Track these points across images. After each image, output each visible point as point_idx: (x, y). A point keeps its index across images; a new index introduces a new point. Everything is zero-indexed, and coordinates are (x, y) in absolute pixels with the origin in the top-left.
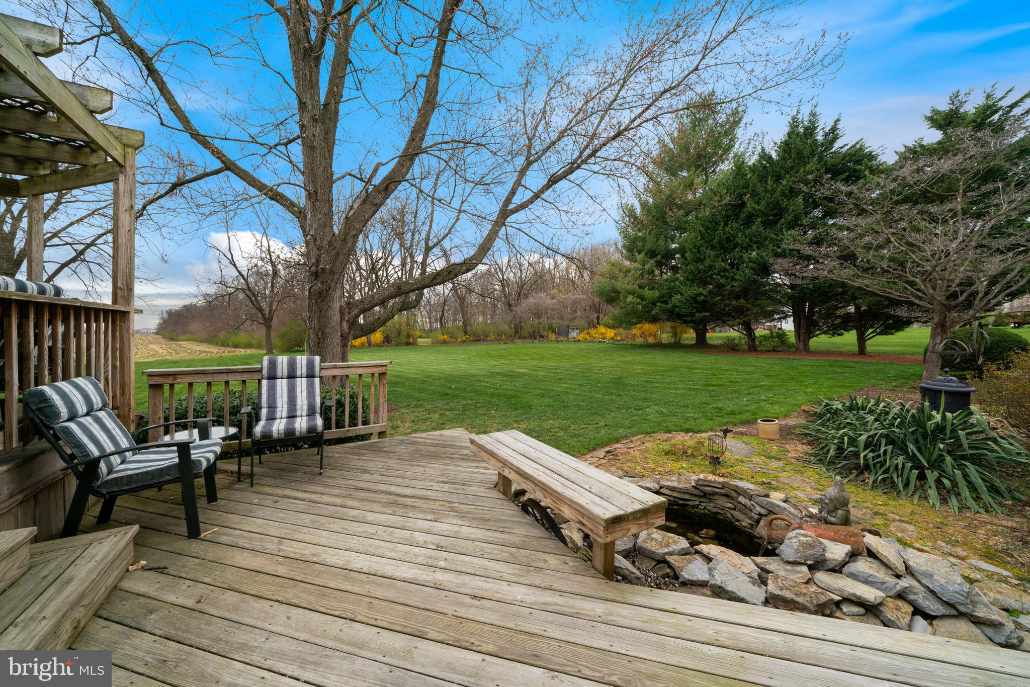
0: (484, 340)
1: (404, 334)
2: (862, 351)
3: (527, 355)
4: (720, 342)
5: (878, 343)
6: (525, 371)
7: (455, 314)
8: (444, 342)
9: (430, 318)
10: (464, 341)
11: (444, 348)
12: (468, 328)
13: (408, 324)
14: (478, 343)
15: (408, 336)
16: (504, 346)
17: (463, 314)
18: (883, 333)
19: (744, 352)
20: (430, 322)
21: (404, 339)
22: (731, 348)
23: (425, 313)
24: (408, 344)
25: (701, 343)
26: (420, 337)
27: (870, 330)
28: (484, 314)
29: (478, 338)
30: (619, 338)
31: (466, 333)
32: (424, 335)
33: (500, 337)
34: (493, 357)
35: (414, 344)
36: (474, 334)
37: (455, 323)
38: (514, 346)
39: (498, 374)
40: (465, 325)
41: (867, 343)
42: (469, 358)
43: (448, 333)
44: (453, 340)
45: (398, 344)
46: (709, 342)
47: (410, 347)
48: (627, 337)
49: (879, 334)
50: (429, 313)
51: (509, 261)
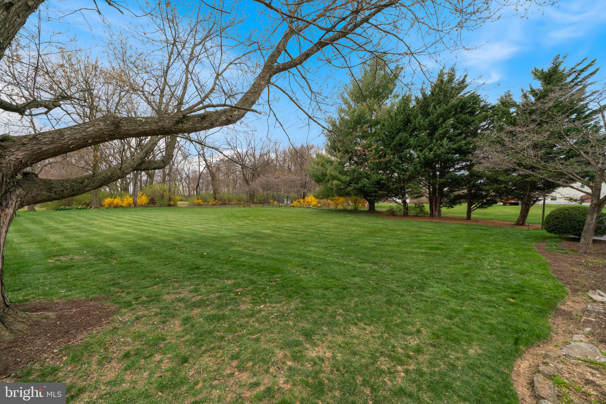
0: (229, 204)
1: (166, 198)
2: (469, 218)
3: (263, 216)
4: (384, 210)
5: (478, 213)
6: (269, 231)
7: (207, 186)
8: (199, 205)
9: (189, 187)
10: (214, 205)
11: (198, 209)
12: (217, 195)
13: (170, 190)
14: (224, 206)
15: (170, 199)
16: (244, 209)
17: (213, 186)
18: (481, 207)
19: (401, 216)
20: (189, 190)
21: (166, 202)
22: (392, 213)
23: (185, 184)
24: (169, 205)
25: (372, 211)
26: (181, 200)
27: (474, 205)
28: (228, 186)
29: (225, 203)
30: (320, 205)
31: (215, 198)
32: (184, 199)
33: (239, 202)
34: (238, 218)
35: (175, 205)
36: (221, 200)
37: (207, 191)
38: (251, 209)
39: (248, 235)
40: (215, 193)
41: (472, 213)
42: (219, 218)
43: (202, 198)
44: (206, 203)
45: (161, 206)
46: (376, 209)
47: (171, 208)
48: (324, 205)
49: (479, 207)
50: (189, 184)
51: (247, 152)
